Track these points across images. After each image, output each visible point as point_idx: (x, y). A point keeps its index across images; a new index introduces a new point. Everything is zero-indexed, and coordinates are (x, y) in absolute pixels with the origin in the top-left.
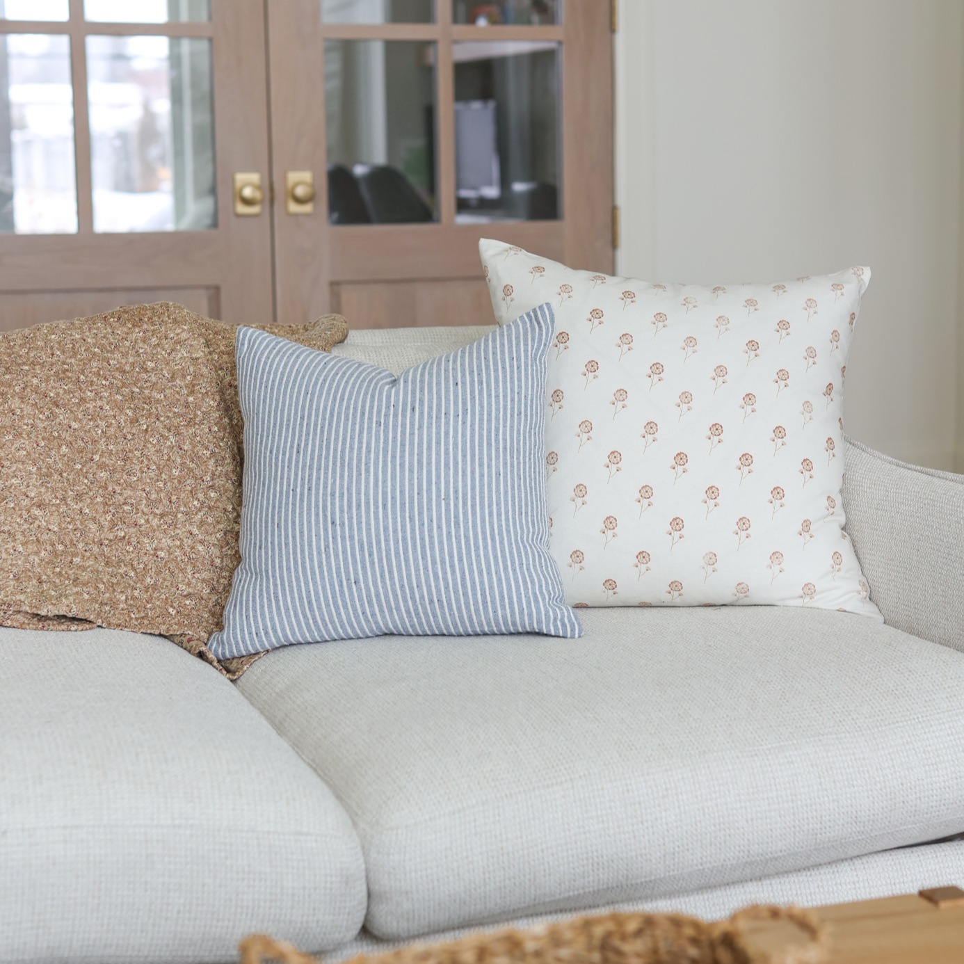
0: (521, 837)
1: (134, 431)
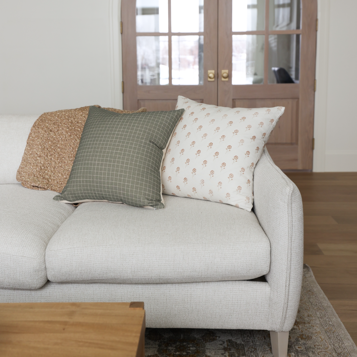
0: (87, 259)
1: (69, 139)
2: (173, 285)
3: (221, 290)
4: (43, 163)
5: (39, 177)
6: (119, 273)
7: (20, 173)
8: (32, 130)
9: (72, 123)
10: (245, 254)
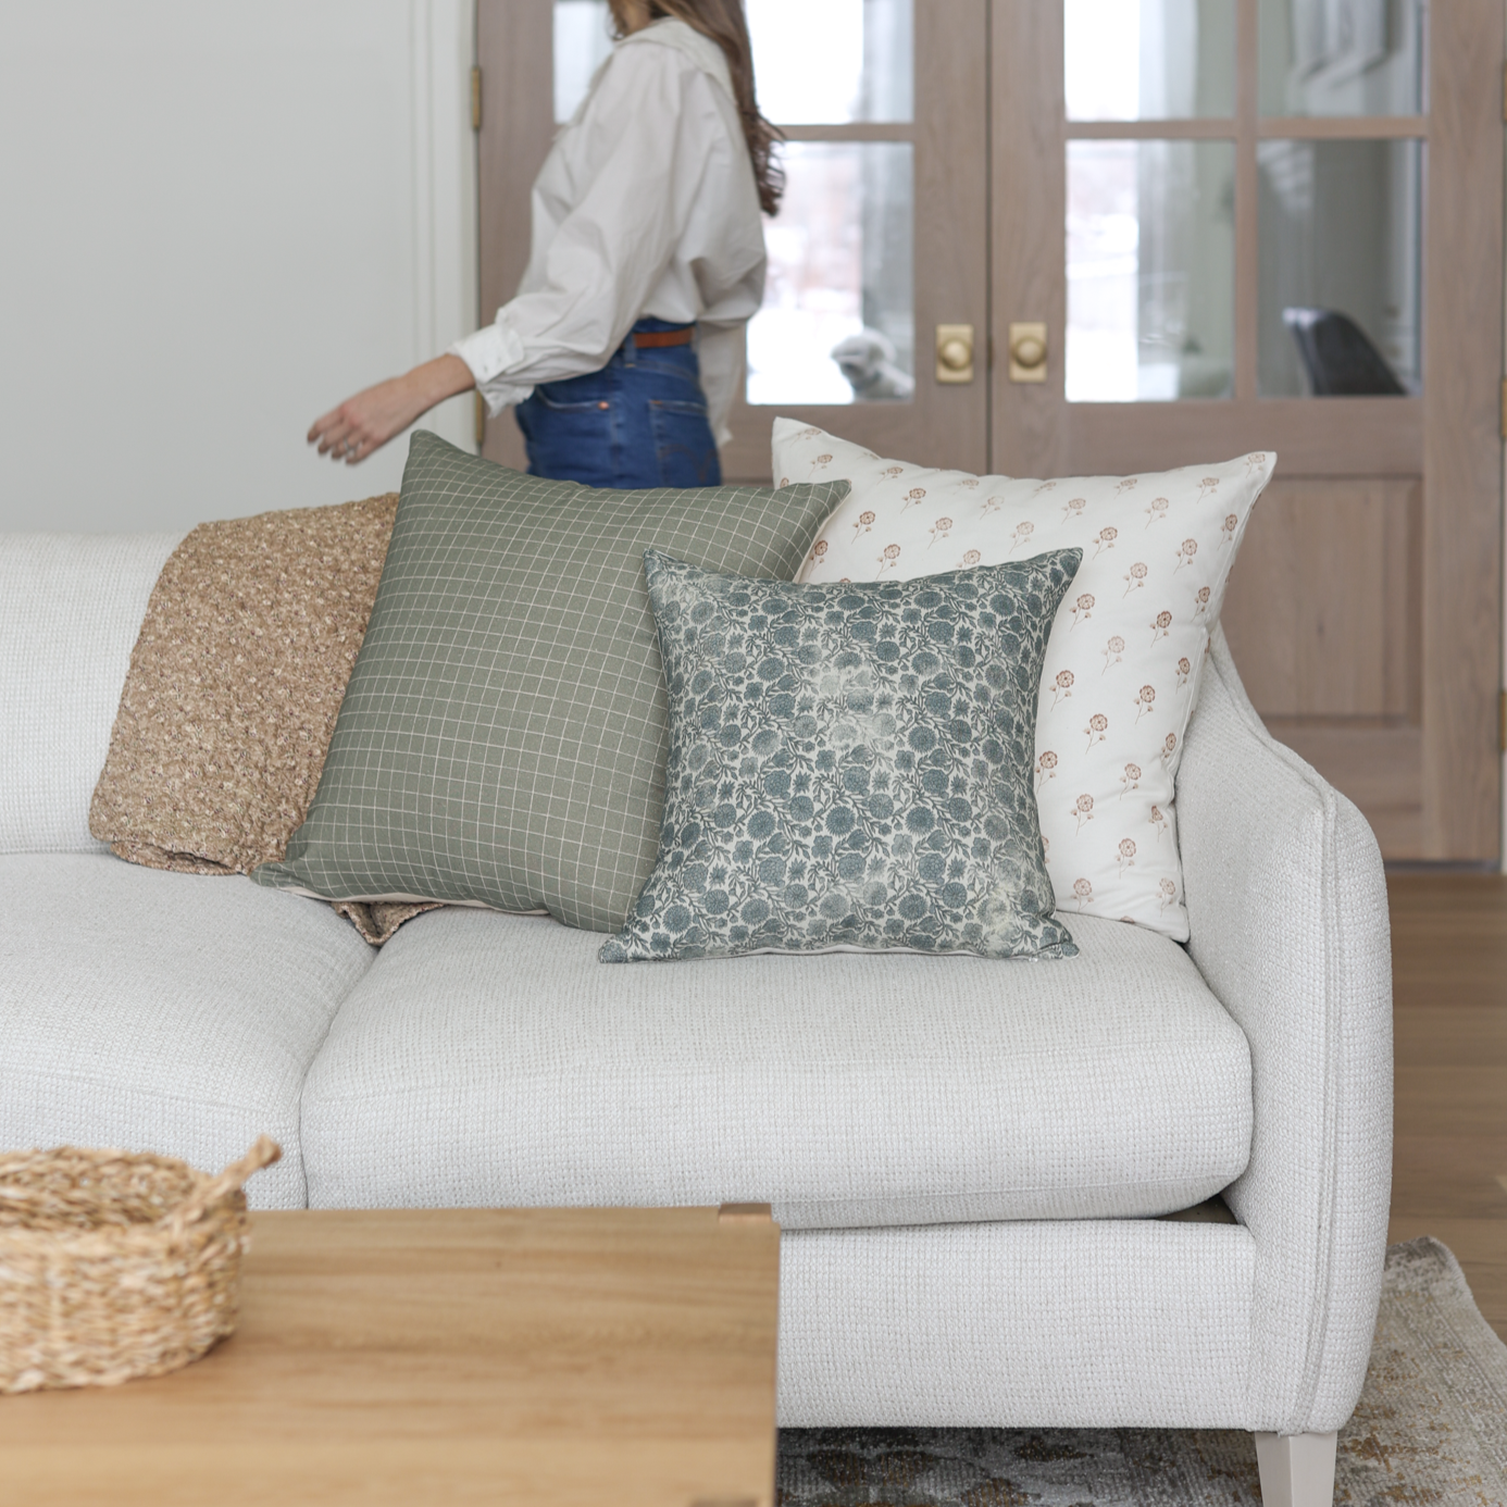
3: (1049, 1257)
4: (209, 748)
5: (196, 809)
6: (618, 1184)
7: (106, 803)
8: (153, 604)
9: (339, 571)
10: (1146, 1091)
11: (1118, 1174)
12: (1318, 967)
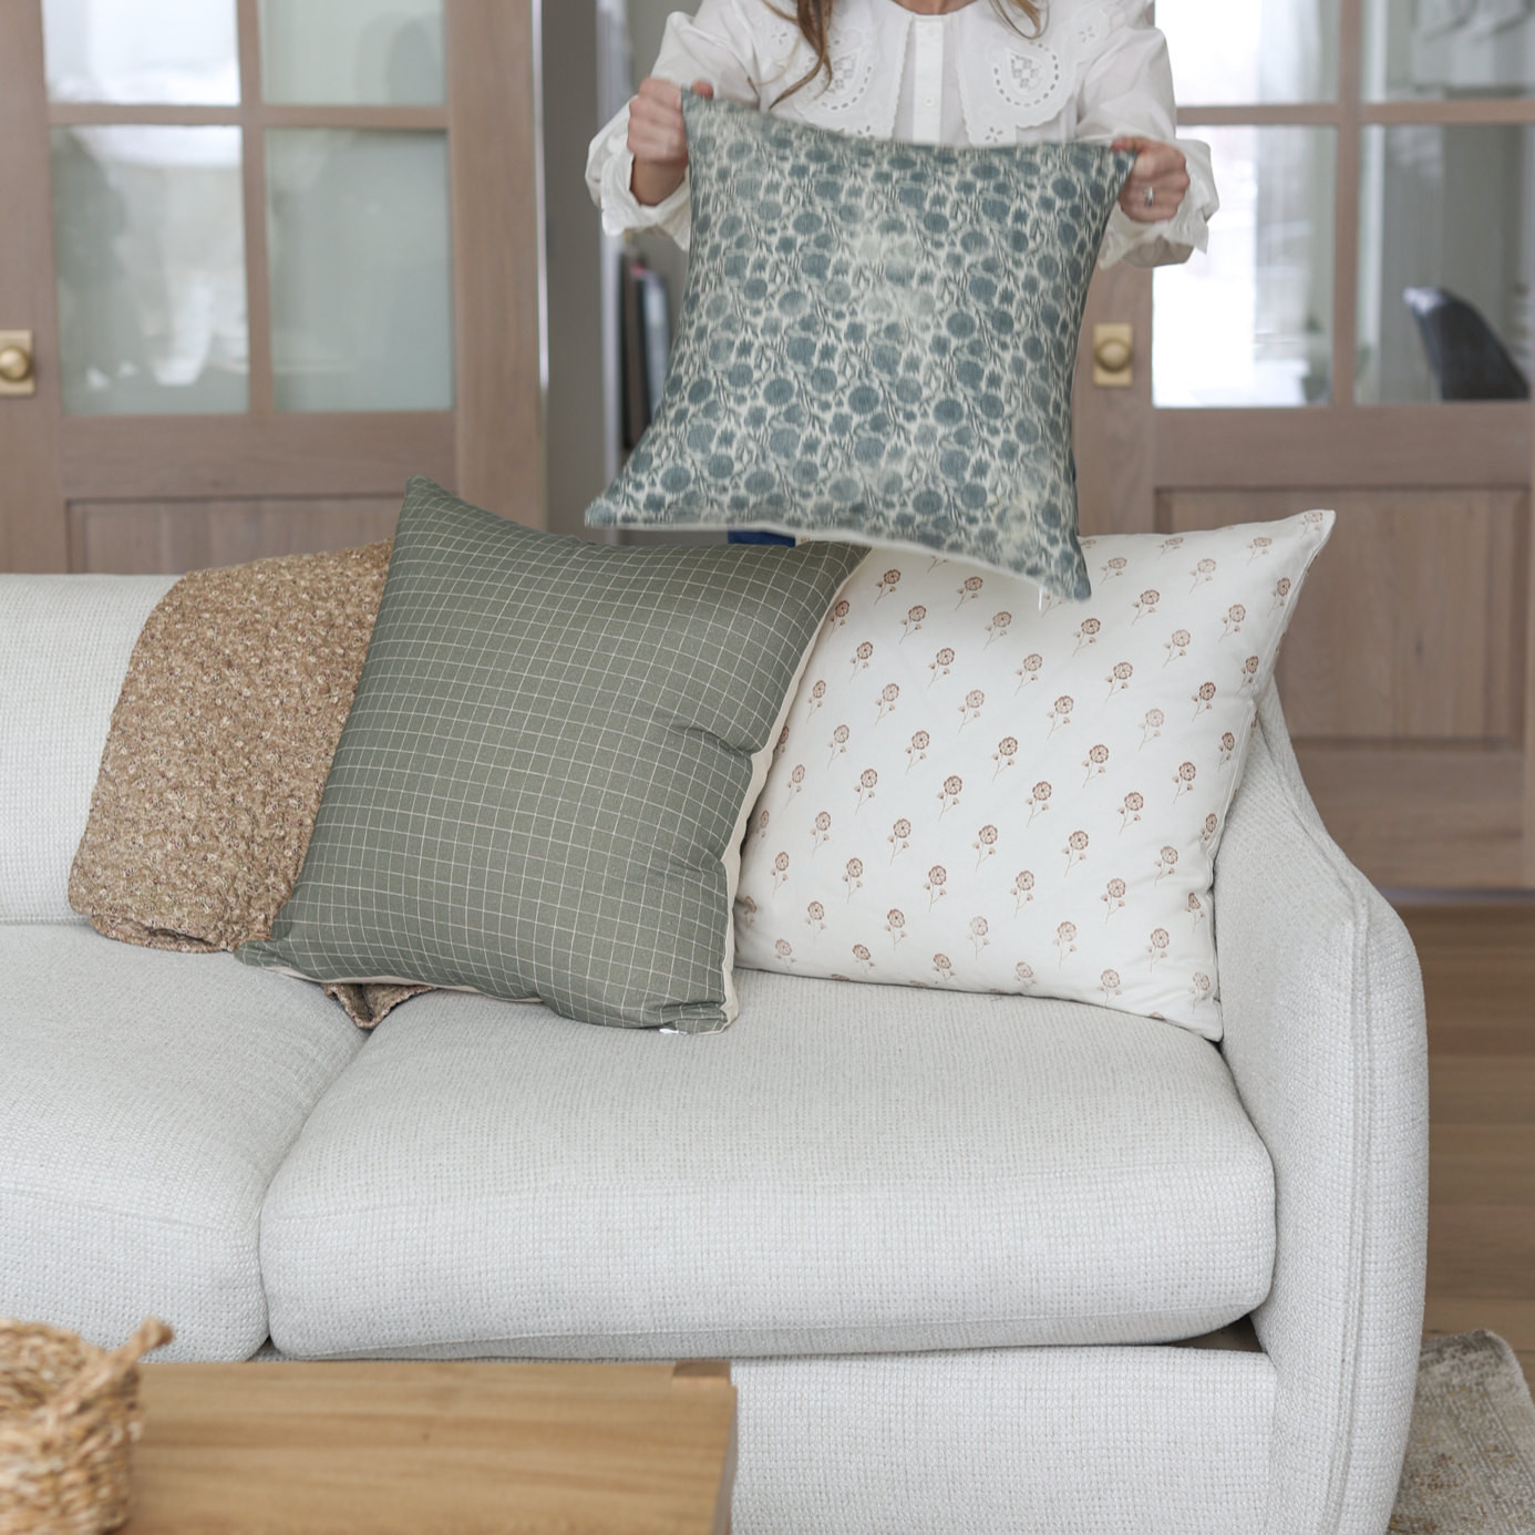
1: (319, 705)
2: (841, 1364)
4: (192, 817)
5: (178, 882)
6: (595, 1309)
7: (85, 874)
8: (135, 661)
9: (332, 626)
11: (1129, 1303)
12: (1346, 1088)
